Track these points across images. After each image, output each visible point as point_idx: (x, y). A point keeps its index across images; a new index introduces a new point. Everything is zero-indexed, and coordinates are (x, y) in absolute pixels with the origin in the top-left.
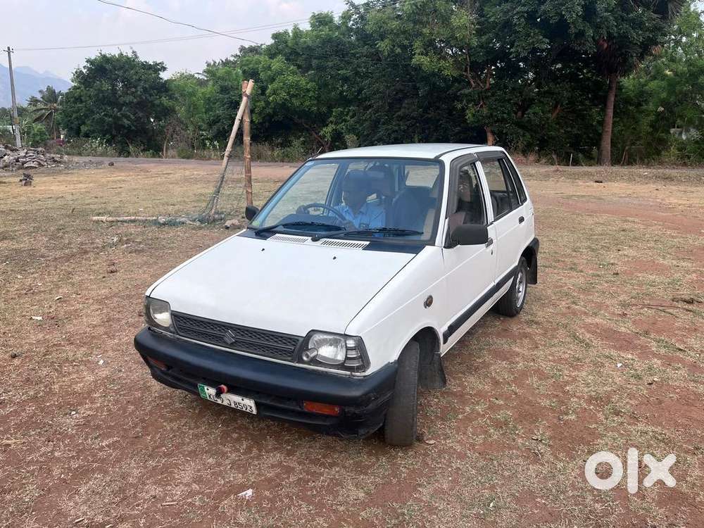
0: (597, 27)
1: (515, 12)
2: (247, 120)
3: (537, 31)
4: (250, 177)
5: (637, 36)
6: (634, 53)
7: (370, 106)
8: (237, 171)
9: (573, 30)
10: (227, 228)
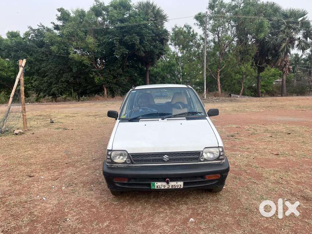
0: (144, 47)
1: (114, 39)
2: (22, 79)
3: (123, 47)
6: (156, 57)
7: (47, 76)
8: (17, 108)
9: (137, 47)
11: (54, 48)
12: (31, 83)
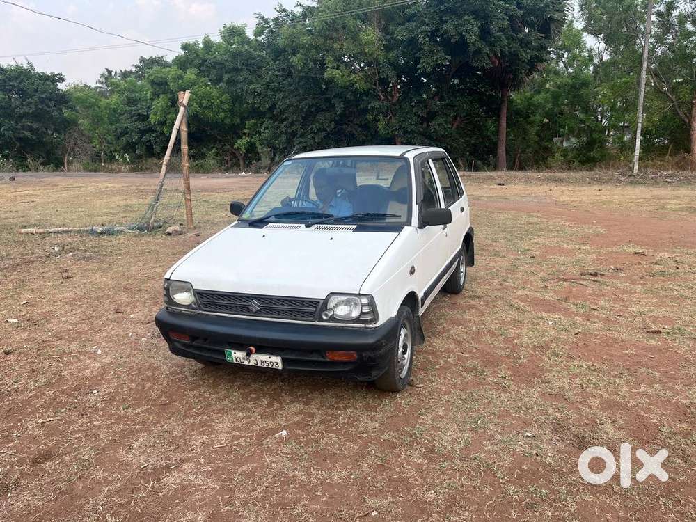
0: (492, 45)
1: (419, 31)
2: (184, 129)
3: (440, 48)
4: (189, 184)
5: (526, 54)
6: (523, 69)
8: (175, 182)
9: (472, 49)
10: (169, 234)
11: (296, 60)
12: (260, 133)
